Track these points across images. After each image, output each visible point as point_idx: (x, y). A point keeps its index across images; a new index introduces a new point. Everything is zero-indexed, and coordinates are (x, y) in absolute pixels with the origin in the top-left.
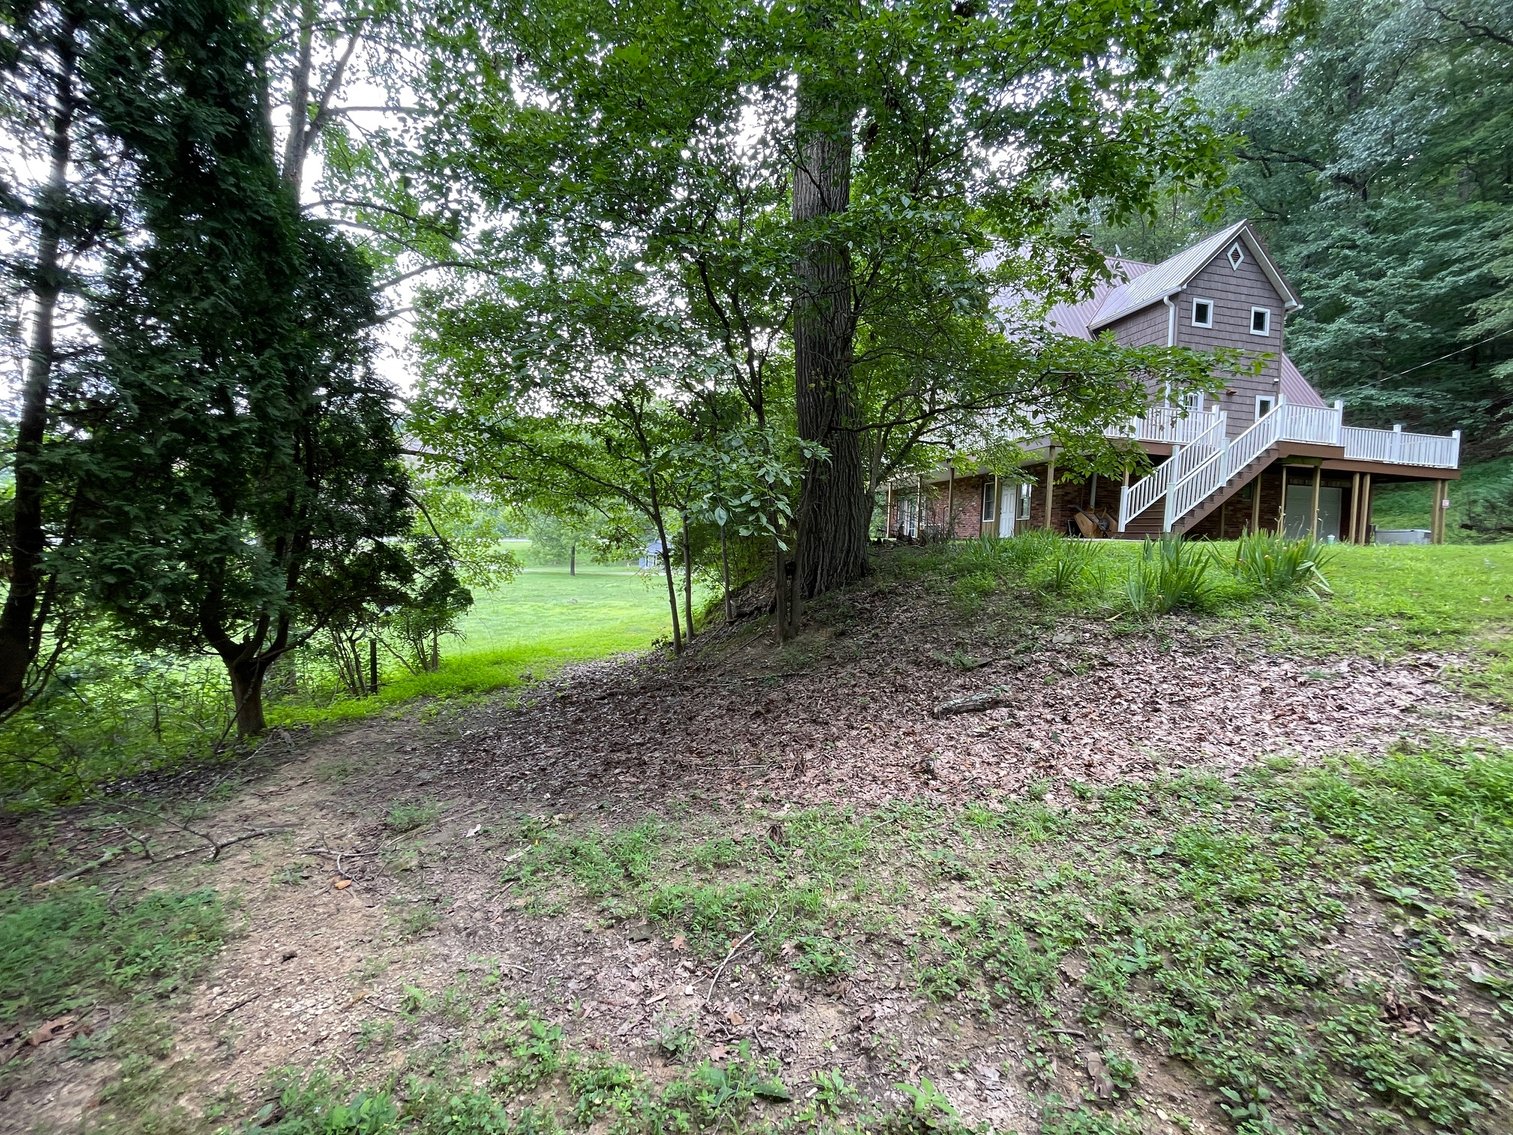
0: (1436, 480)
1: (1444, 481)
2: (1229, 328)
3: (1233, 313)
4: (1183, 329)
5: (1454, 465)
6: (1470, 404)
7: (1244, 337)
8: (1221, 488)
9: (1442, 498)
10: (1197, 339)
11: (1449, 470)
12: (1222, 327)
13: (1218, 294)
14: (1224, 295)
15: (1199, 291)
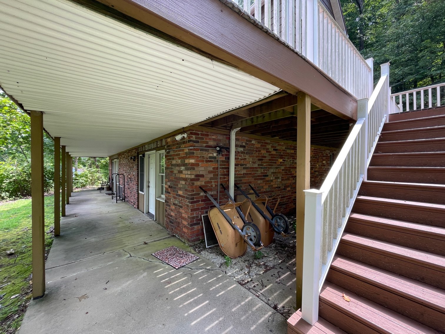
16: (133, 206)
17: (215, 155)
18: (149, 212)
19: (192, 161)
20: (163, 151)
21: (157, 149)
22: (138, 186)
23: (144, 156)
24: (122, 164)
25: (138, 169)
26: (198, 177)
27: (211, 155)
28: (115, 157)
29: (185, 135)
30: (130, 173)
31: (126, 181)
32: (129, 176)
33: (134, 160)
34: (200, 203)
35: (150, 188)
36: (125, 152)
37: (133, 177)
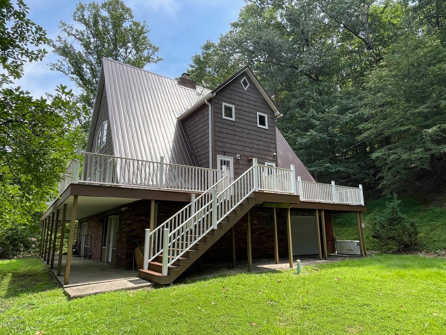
0: (357, 212)
1: (360, 212)
2: (245, 122)
3: (247, 114)
4: (218, 120)
5: (362, 203)
6: (367, 172)
7: (255, 129)
8: (213, 230)
9: (361, 223)
10: (227, 126)
11: (360, 206)
12: (241, 121)
13: (237, 103)
14: (241, 103)
15: (226, 99)
16: (98, 260)
17: (144, 218)
18: (108, 262)
19: (129, 222)
20: (118, 216)
21: (116, 214)
22: (102, 243)
23: (108, 219)
24: (91, 226)
25: (103, 230)
26: (132, 230)
27: (141, 218)
28: (84, 220)
29: (127, 208)
30: (97, 233)
31: (93, 241)
32: (96, 236)
33: (101, 223)
34: (133, 245)
35: (110, 243)
36: (94, 216)
37: (99, 237)
